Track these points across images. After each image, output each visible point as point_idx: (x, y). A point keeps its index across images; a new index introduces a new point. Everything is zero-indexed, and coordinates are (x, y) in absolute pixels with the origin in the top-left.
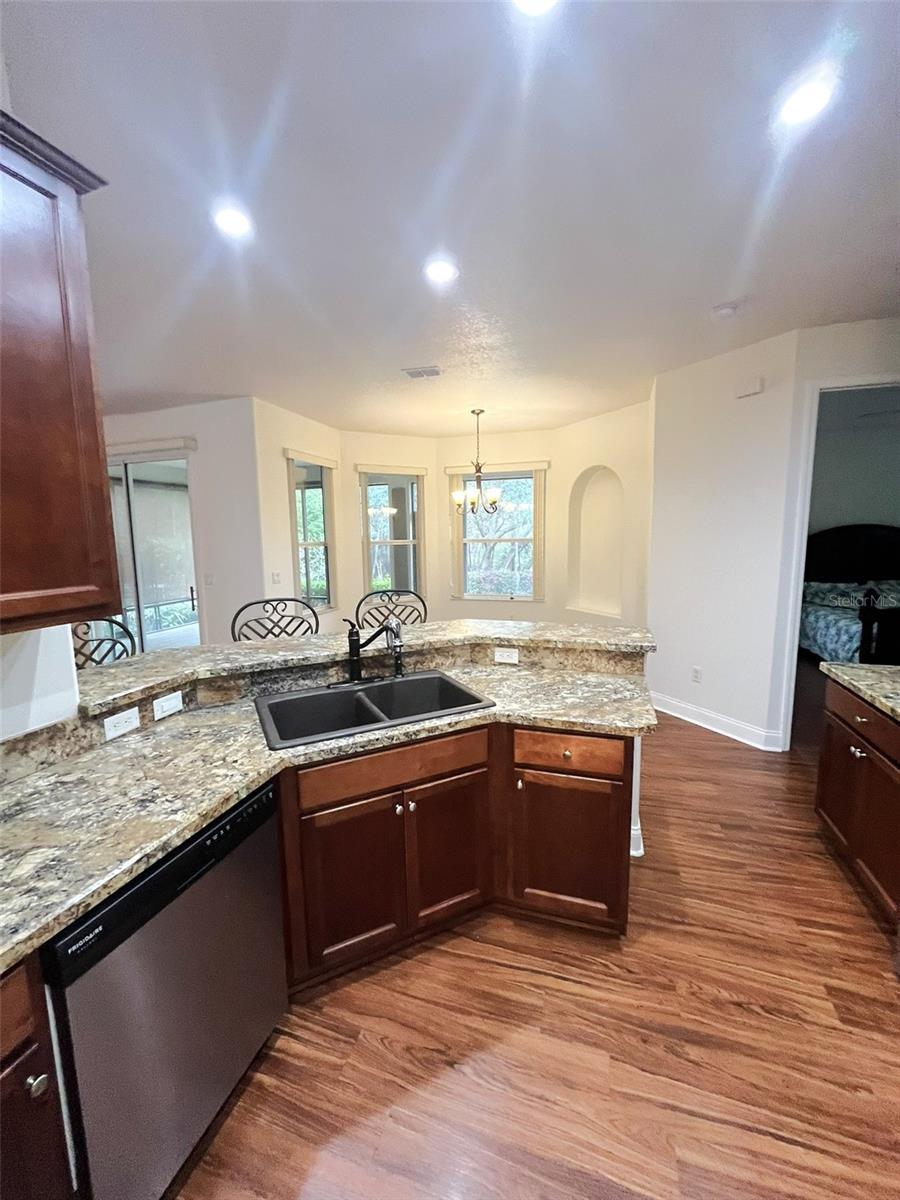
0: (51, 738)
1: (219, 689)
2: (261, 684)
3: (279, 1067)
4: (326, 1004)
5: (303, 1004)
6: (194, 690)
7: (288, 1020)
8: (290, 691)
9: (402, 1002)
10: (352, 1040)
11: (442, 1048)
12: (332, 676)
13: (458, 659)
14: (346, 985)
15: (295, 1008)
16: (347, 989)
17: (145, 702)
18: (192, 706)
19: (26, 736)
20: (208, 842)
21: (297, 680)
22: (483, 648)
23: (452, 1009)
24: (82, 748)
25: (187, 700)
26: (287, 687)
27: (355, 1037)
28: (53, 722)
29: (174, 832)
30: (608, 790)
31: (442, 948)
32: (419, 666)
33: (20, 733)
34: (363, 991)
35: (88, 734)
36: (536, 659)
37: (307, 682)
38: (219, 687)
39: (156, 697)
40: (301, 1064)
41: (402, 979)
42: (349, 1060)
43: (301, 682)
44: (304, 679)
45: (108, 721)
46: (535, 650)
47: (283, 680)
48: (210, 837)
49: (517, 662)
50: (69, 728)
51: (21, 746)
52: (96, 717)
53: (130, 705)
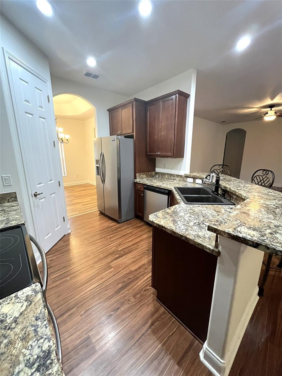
0: (181, 177)
17: (194, 178)
20: (156, 189)
24: (184, 181)
28: (181, 175)
33: (178, 174)
35: (185, 179)
39: (197, 178)
45: (188, 178)
50: (183, 177)
51: (178, 176)
52: (186, 177)
53: (192, 178)
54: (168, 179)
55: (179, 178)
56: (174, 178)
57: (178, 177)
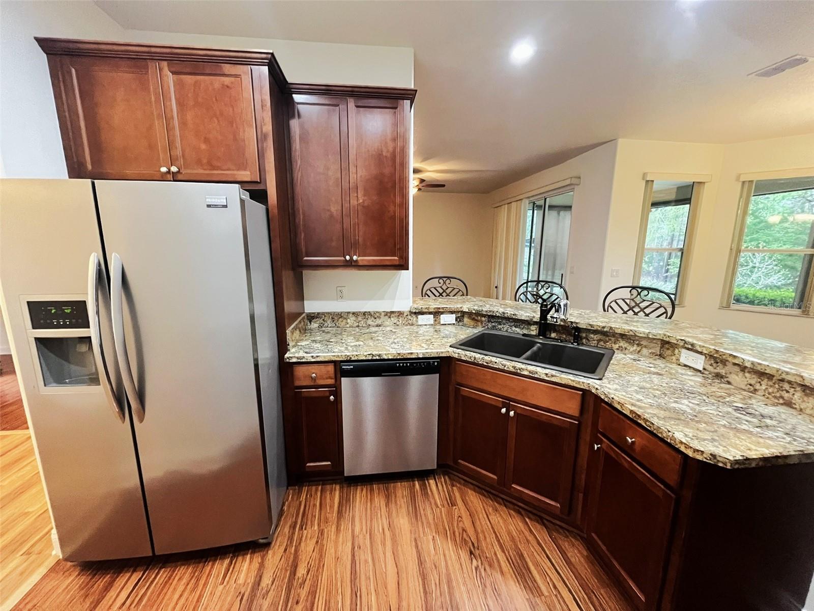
0: (399, 316)
1: (473, 319)
2: (492, 323)
3: (424, 488)
4: (457, 487)
5: (450, 478)
6: (463, 316)
7: (441, 478)
8: (507, 331)
9: (482, 515)
10: (450, 505)
11: (476, 545)
12: (533, 330)
13: (644, 349)
14: (471, 489)
15: (447, 478)
16: (469, 491)
17: (437, 313)
18: (461, 324)
19: (391, 312)
20: (398, 365)
21: (511, 327)
22: (672, 347)
23: (498, 541)
24: (409, 324)
25: (458, 320)
26: (505, 329)
27: (452, 506)
28: (400, 310)
29: (385, 353)
30: (660, 494)
31: (527, 520)
32: (602, 343)
33: (389, 310)
34: (474, 498)
35: (412, 319)
36: (723, 372)
37: (517, 329)
38: (474, 318)
39: (442, 313)
40: (429, 493)
41: (493, 509)
42: (442, 509)
43: (514, 328)
44: (515, 327)
45: (420, 317)
46: (724, 362)
47: (504, 324)
48: (399, 363)
49: (701, 369)
50: (405, 314)
51: (389, 314)
52: (415, 313)
53: (430, 313)
54: (358, 326)
55: (394, 320)
56: (378, 322)
57: (390, 317)
